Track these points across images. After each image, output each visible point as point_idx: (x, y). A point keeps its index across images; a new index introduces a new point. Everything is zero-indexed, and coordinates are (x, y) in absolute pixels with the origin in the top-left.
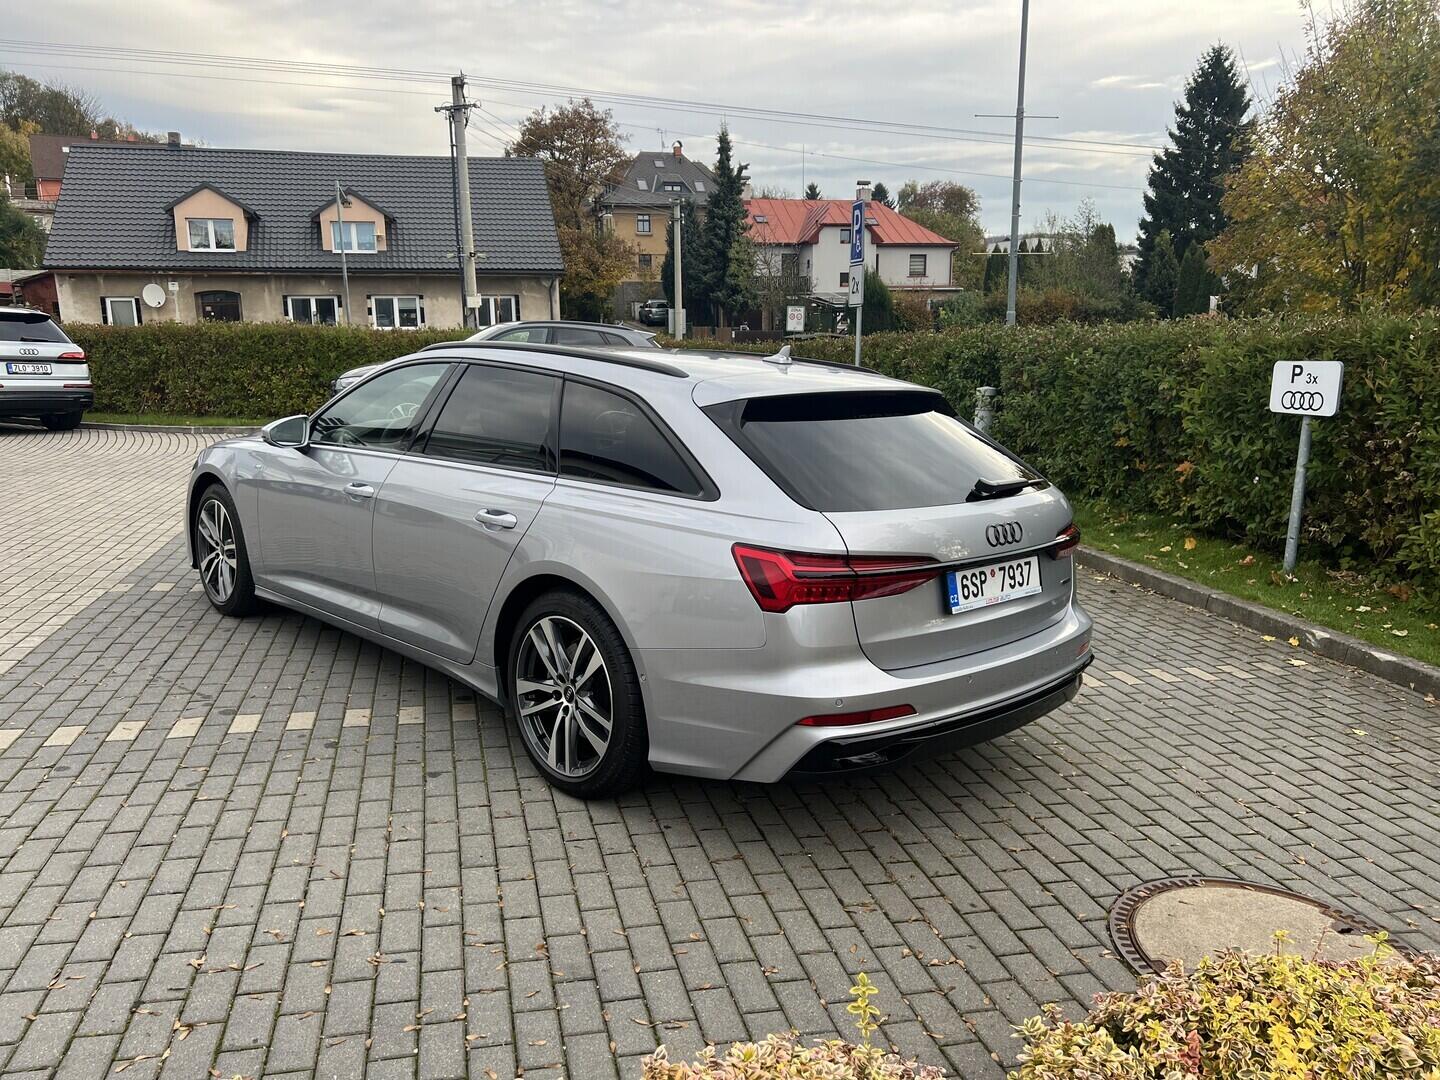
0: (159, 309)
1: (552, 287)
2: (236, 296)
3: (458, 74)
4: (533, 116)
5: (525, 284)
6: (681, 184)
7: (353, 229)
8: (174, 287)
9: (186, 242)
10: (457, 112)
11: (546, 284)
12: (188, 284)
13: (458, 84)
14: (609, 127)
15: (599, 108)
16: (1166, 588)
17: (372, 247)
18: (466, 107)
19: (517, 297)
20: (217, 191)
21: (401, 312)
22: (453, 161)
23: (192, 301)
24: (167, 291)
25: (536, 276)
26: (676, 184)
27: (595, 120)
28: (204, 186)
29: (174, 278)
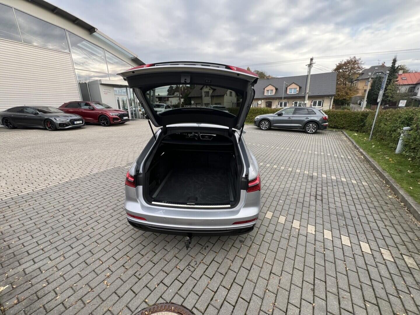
0: (260, 104)
1: (332, 98)
2: (271, 102)
3: (312, 57)
4: (340, 63)
5: (325, 98)
6: (382, 72)
7: (293, 89)
8: (263, 101)
9: (266, 94)
10: (310, 65)
11: (330, 98)
12: (265, 100)
13: (312, 59)
14: (359, 62)
15: (357, 58)
16: (412, 209)
17: (296, 92)
18: (312, 64)
19: (323, 101)
20: (272, 85)
21: (299, 104)
22: (307, 76)
23: (265, 103)
24: (262, 102)
25: (328, 96)
26: (380, 72)
27: (356, 61)
28: (270, 85)
29: (263, 100)
